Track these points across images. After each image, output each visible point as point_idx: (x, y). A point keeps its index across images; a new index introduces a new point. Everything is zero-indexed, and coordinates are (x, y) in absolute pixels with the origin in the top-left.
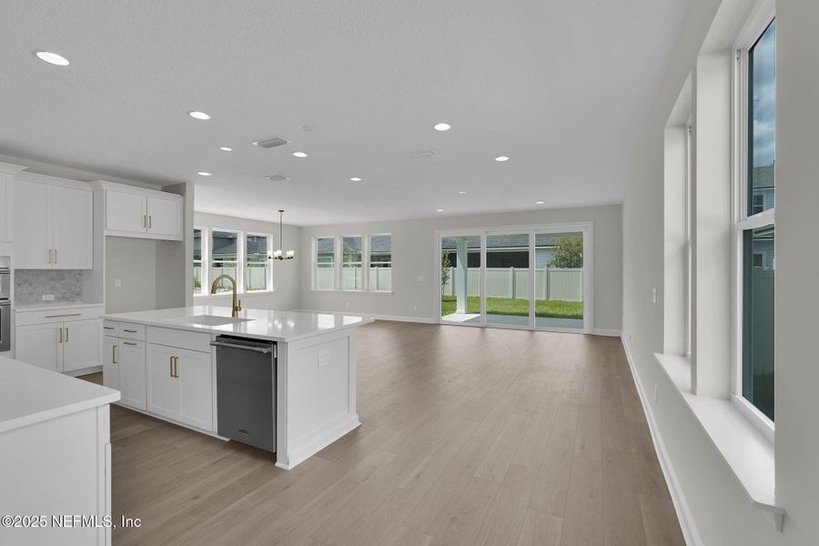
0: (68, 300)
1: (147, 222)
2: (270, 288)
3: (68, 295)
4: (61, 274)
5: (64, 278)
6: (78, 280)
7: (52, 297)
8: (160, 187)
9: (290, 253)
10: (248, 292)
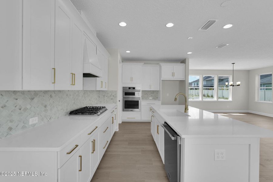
0: (155, 99)
1: (173, 74)
2: (230, 99)
3: (155, 98)
4: (153, 92)
5: (154, 93)
6: (157, 94)
7: (151, 98)
8: (180, 62)
9: (238, 83)
10: (219, 100)
